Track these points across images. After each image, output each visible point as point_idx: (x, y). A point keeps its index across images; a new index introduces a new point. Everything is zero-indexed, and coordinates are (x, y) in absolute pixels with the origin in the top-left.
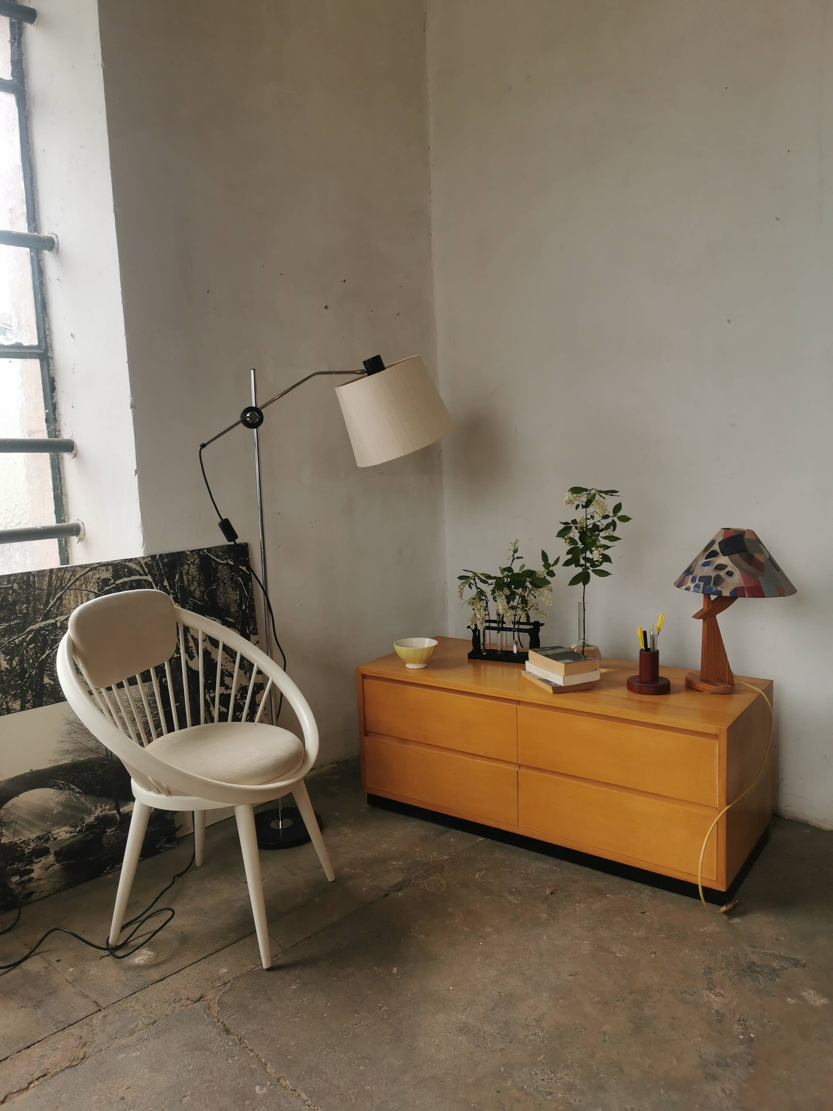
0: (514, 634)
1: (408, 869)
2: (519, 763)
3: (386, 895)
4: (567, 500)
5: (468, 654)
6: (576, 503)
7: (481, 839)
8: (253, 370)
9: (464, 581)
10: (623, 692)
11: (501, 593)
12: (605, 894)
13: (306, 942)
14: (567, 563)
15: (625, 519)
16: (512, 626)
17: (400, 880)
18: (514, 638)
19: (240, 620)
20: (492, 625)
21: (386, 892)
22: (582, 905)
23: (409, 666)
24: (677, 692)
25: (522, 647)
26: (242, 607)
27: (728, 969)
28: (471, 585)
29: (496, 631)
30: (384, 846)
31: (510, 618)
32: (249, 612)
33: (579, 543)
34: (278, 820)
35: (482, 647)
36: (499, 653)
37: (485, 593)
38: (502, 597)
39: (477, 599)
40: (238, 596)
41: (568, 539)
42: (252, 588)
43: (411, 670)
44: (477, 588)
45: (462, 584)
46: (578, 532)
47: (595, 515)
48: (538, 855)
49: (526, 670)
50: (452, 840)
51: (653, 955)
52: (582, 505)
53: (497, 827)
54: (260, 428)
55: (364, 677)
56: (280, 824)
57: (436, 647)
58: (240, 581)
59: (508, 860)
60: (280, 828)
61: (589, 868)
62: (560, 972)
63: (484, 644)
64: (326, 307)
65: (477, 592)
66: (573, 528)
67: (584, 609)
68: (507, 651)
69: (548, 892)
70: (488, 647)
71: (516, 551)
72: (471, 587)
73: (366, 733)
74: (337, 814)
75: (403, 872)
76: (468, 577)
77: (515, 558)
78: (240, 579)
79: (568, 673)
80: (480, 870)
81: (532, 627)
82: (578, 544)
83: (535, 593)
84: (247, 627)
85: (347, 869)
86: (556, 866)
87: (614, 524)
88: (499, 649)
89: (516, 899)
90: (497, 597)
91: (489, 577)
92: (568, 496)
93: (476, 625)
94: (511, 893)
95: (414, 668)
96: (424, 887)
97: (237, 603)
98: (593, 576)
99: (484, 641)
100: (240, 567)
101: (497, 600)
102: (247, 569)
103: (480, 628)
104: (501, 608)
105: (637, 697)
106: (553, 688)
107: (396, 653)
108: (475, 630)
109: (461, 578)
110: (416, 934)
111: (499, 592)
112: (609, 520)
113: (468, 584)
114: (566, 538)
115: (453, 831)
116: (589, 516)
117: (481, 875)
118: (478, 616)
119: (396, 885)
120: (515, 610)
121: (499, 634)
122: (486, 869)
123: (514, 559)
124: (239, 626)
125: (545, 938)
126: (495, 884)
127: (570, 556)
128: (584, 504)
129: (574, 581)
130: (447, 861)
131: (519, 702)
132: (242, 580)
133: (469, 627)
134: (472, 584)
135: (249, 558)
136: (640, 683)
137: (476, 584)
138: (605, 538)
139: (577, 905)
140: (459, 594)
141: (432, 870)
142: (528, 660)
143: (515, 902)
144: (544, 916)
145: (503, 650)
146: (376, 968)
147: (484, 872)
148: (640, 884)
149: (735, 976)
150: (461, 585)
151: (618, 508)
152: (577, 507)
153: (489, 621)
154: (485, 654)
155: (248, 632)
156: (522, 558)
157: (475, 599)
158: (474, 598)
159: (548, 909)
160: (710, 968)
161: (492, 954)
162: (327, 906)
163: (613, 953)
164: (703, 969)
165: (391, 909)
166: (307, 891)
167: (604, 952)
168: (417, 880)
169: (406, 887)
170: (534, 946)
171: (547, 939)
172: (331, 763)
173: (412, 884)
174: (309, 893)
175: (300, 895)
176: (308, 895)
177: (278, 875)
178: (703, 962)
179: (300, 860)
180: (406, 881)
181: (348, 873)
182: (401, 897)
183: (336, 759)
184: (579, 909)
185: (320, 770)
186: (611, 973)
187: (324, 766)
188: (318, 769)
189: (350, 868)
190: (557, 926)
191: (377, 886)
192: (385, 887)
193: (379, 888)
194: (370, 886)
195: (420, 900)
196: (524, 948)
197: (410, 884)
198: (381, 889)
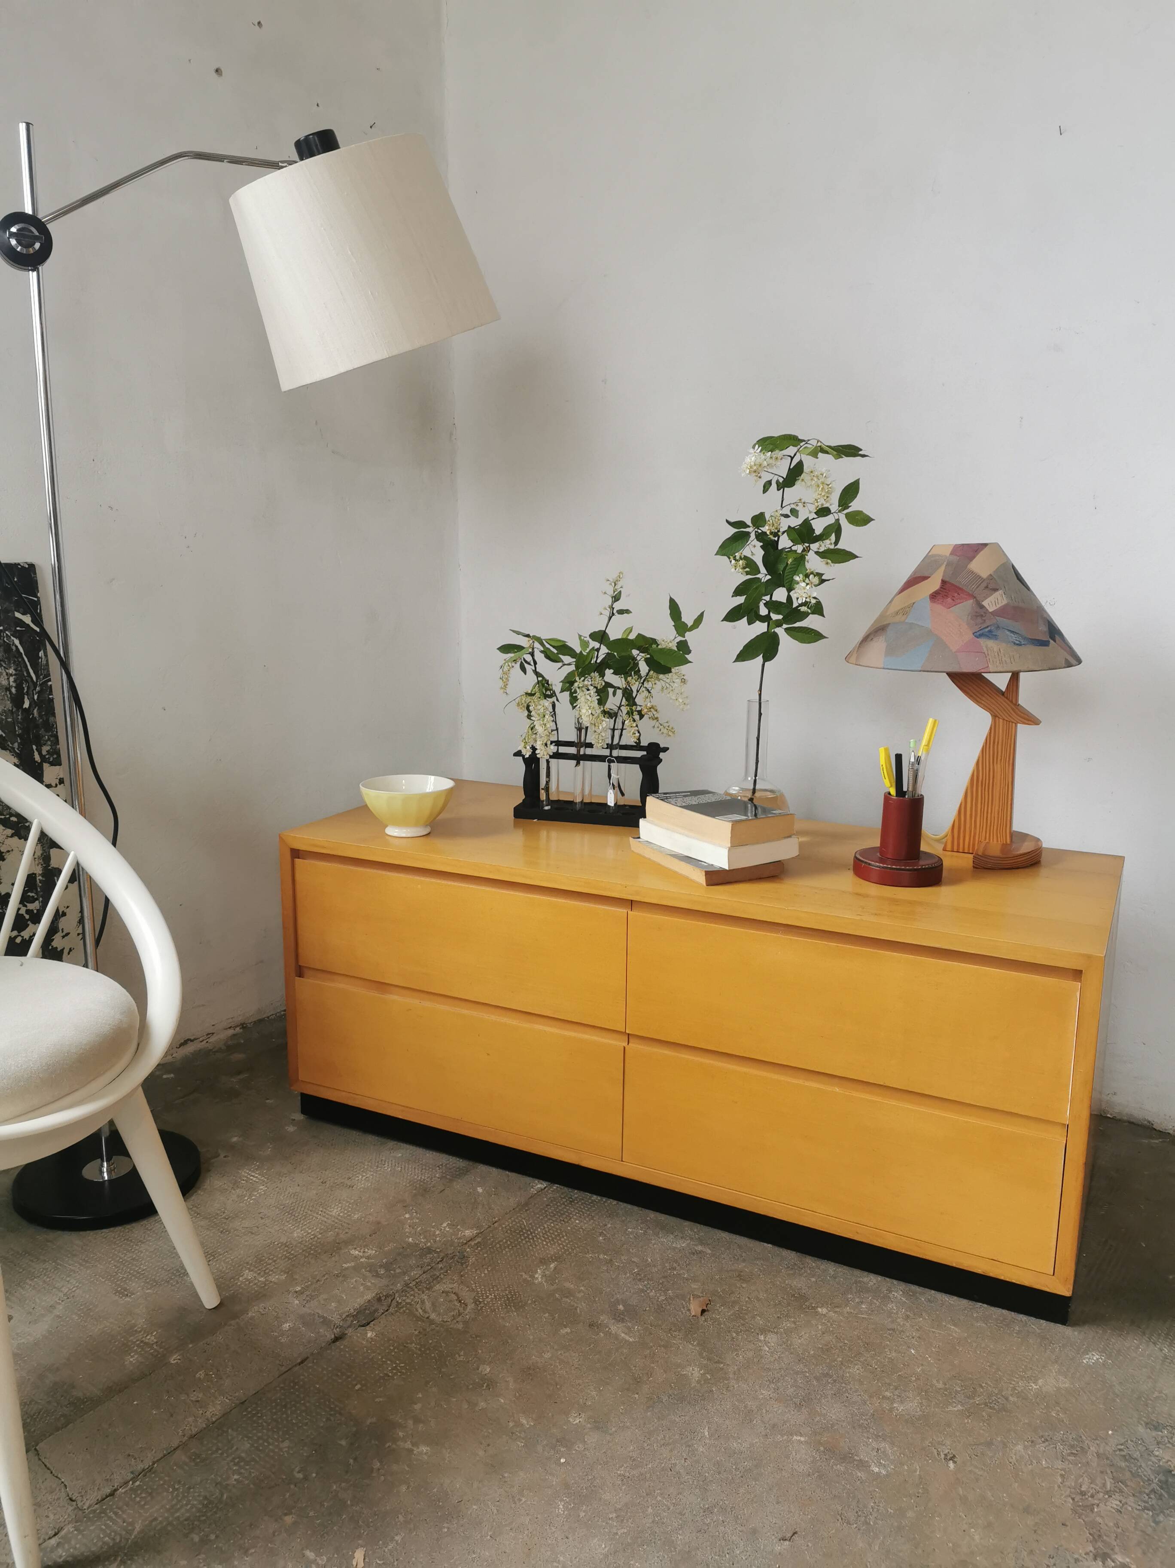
0: (609, 767)
1: (387, 1266)
2: (627, 1032)
3: (336, 1339)
4: (753, 464)
5: (515, 808)
6: (766, 477)
7: (539, 1186)
8: (24, 124)
9: (512, 655)
10: (847, 881)
11: (586, 682)
12: (813, 1308)
13: (138, 1483)
14: (733, 616)
15: (860, 519)
16: (606, 752)
17: (369, 1296)
18: (609, 776)
19: (18, 731)
20: (563, 750)
21: (337, 1331)
22: (772, 1339)
23: (392, 831)
24: (958, 878)
25: (623, 794)
26: (24, 703)
27: (1121, 1491)
28: (526, 665)
29: (574, 762)
30: (335, 1211)
31: (603, 734)
32: (40, 716)
33: (763, 570)
34: (99, 1160)
35: (543, 796)
36: (578, 807)
37: (551, 685)
38: (588, 690)
39: (538, 695)
40: (12, 679)
41: (741, 558)
42: (47, 664)
43: (397, 840)
44: (538, 674)
45: (506, 661)
46: (761, 546)
47: (800, 508)
48: (662, 1217)
49: (639, 838)
50: (480, 1190)
51: (951, 1465)
52: (777, 482)
53: (577, 1163)
54: (43, 268)
55: (296, 854)
56: (105, 1170)
57: (450, 792)
58: (16, 647)
59: (601, 1234)
60: (103, 1178)
61: (768, 1243)
62: (754, 1531)
63: (547, 789)
64: (218, 71)
65: (537, 681)
66: (753, 536)
67: (760, 714)
68: (591, 803)
69: (695, 1308)
70: (553, 797)
71: (616, 598)
72: (524, 670)
73: (300, 972)
74: (235, 1139)
75: (377, 1275)
76: (519, 648)
77: (615, 611)
78: (17, 642)
79: (737, 842)
80: (544, 1261)
81: (645, 753)
82: (759, 572)
83: (655, 684)
84: (34, 747)
85: (248, 1275)
86: (702, 1244)
87: (836, 529)
88: (578, 800)
89: (629, 1331)
90: (578, 690)
91: (564, 649)
92: (753, 456)
93: (534, 749)
94: (618, 1317)
95: (404, 835)
96: (425, 1311)
97: (11, 693)
98: (785, 640)
99: (547, 783)
100: (17, 615)
101: (579, 697)
102: (32, 621)
103: (543, 753)
104: (587, 714)
105: (874, 889)
106: (708, 873)
107: (366, 806)
108: (532, 763)
109: (506, 649)
110: (408, 1445)
111: (584, 681)
112: (829, 520)
113: (519, 664)
114: (738, 558)
115: (482, 1168)
116: (787, 511)
117: (547, 1273)
118: (539, 729)
119: (360, 1311)
120: (614, 718)
121: (580, 768)
122: (556, 1258)
123: (613, 614)
124: (16, 745)
125: (707, 1434)
126: (580, 1295)
127: (741, 600)
128: (781, 480)
129: (746, 654)
130: (473, 1243)
131: (631, 904)
132: (20, 643)
133: (518, 754)
134: (526, 662)
135: (36, 597)
136: (881, 861)
137: (535, 663)
138: (822, 554)
139: (762, 1338)
140: (501, 684)
141: (440, 1266)
142: (645, 817)
143: (627, 1338)
144: (695, 1373)
145: (585, 801)
146: (310, 1555)
147: (552, 1266)
148: (880, 1278)
149: (1143, 1510)
150: (505, 664)
151: (851, 491)
152: (767, 486)
153: (558, 743)
154: (547, 808)
155: (37, 758)
156: (627, 611)
157: (532, 695)
158: (529, 692)
159: (701, 1354)
160: (1083, 1494)
161: (592, 1490)
162: (198, 1375)
163: (863, 1465)
164: (1070, 1496)
165: (349, 1377)
166: (153, 1338)
167: (844, 1464)
168: (408, 1295)
169: (383, 1313)
170: (685, 1459)
171: (711, 1435)
172: (230, 1028)
173: (397, 1306)
174: (157, 1342)
175: (135, 1348)
176: (155, 1347)
177: (88, 1296)
178: (1062, 1475)
179: (142, 1255)
180: (383, 1298)
181: (251, 1284)
182: (373, 1343)
183: (240, 1019)
184: (767, 1349)
185: (205, 1042)
186: (872, 1523)
187: (215, 1034)
188: (201, 1039)
189: (256, 1272)
190: (729, 1400)
191: (317, 1315)
192: (335, 1318)
193: (321, 1320)
194: (302, 1317)
195: (416, 1348)
196: (663, 1465)
197: (392, 1306)
198: (326, 1322)
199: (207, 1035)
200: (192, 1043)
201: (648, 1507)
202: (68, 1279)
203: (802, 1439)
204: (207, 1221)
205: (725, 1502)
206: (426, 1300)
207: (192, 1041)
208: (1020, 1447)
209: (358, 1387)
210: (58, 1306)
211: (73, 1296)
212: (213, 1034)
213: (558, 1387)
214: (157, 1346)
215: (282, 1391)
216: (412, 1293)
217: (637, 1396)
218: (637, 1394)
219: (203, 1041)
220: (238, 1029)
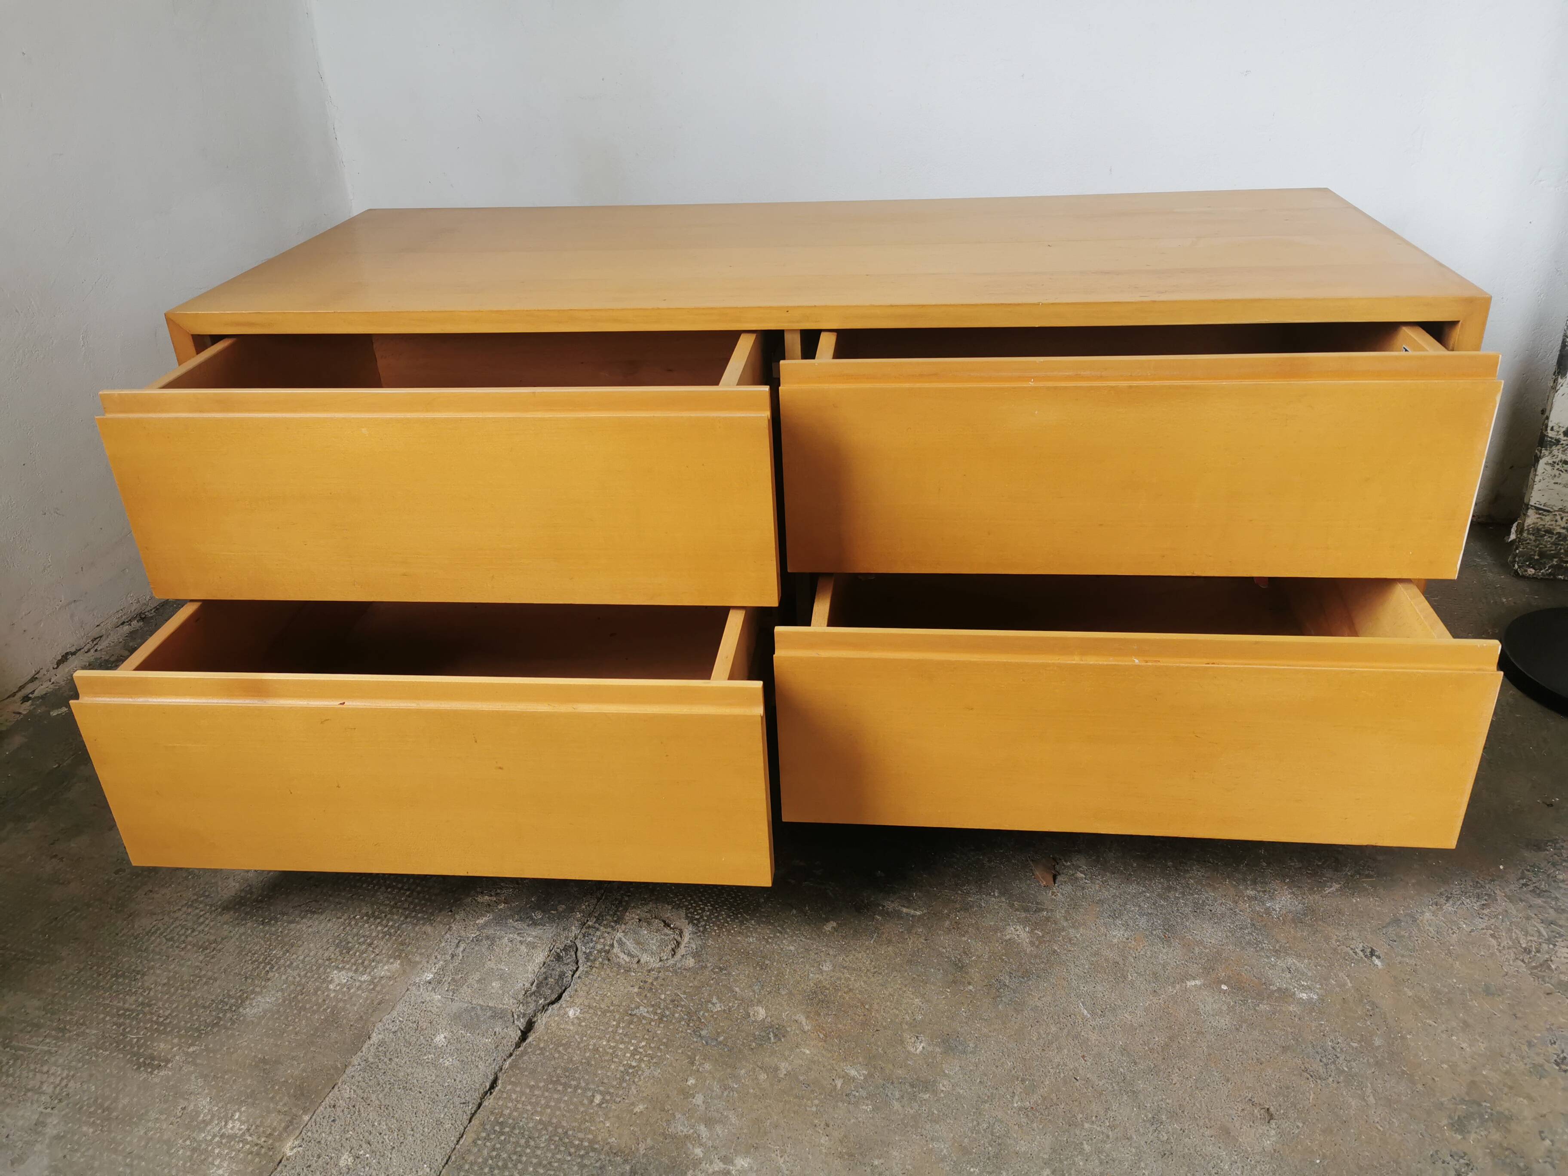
21: (519, 1022)
110: (718, 1165)
119: (539, 983)
125: (1085, 1012)
159: (1012, 906)
160: (1527, 951)
161: (999, 1144)
162: (342, 1163)
163: (1285, 995)
164: (1517, 959)
165: (576, 1088)
166: (238, 1124)
167: (1265, 1002)
168: (594, 939)
169: (573, 976)
170: (1083, 1057)
171: (1093, 1014)
172: (123, 623)
173: (587, 959)
174: (248, 1130)
175: (217, 1151)
176: (249, 1139)
177: (93, 1088)
178: (1492, 936)
179: (152, 993)
180: (563, 954)
181: (352, 991)
182: (583, 1024)
183: (135, 608)
184: (1083, 875)
185: (92, 651)
186: (1346, 1069)
187: (104, 638)
188: (86, 649)
189: (350, 969)
190: (1081, 957)
191: (479, 1008)
192: (509, 1003)
193: (489, 1014)
194: (456, 1017)
195: (648, 1012)
196: (1062, 1075)
197: (580, 961)
198: (498, 1015)
199: (93, 641)
200: (74, 656)
201: (1082, 1144)
202: (45, 1069)
203: (1198, 982)
204: (232, 913)
205: (1168, 1101)
206: (623, 939)
207: (73, 654)
208: (1428, 915)
209: (598, 1099)
210: (49, 1120)
211: (68, 1095)
212: (101, 637)
213: (867, 1007)
214: (250, 1135)
215: (488, 1144)
216: (598, 933)
217: (971, 987)
218: (969, 983)
219: (89, 651)
220: (134, 623)
